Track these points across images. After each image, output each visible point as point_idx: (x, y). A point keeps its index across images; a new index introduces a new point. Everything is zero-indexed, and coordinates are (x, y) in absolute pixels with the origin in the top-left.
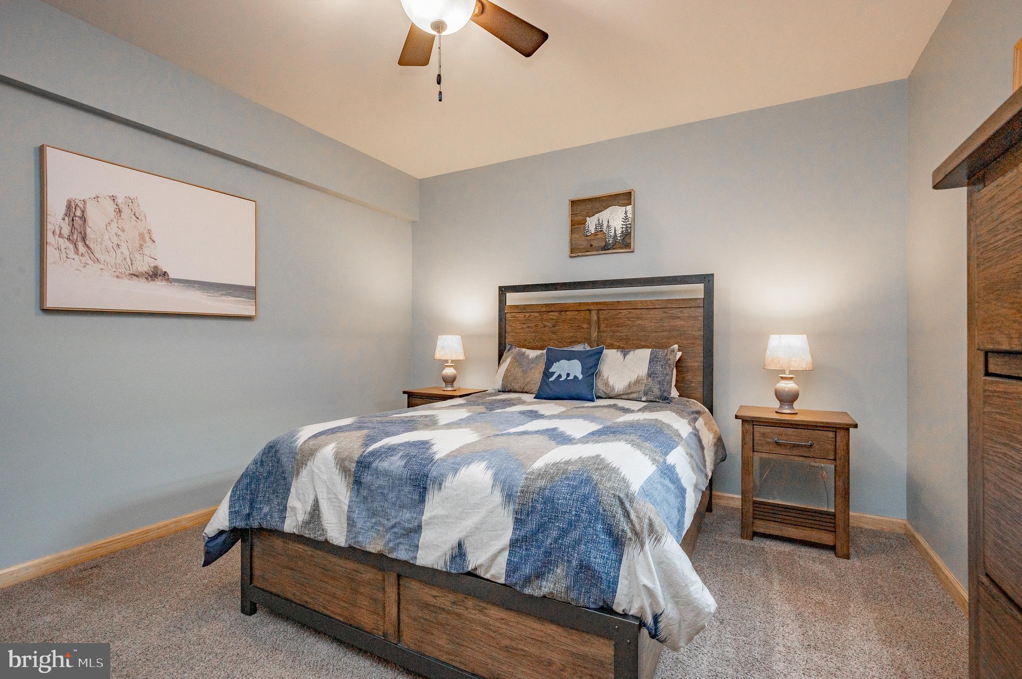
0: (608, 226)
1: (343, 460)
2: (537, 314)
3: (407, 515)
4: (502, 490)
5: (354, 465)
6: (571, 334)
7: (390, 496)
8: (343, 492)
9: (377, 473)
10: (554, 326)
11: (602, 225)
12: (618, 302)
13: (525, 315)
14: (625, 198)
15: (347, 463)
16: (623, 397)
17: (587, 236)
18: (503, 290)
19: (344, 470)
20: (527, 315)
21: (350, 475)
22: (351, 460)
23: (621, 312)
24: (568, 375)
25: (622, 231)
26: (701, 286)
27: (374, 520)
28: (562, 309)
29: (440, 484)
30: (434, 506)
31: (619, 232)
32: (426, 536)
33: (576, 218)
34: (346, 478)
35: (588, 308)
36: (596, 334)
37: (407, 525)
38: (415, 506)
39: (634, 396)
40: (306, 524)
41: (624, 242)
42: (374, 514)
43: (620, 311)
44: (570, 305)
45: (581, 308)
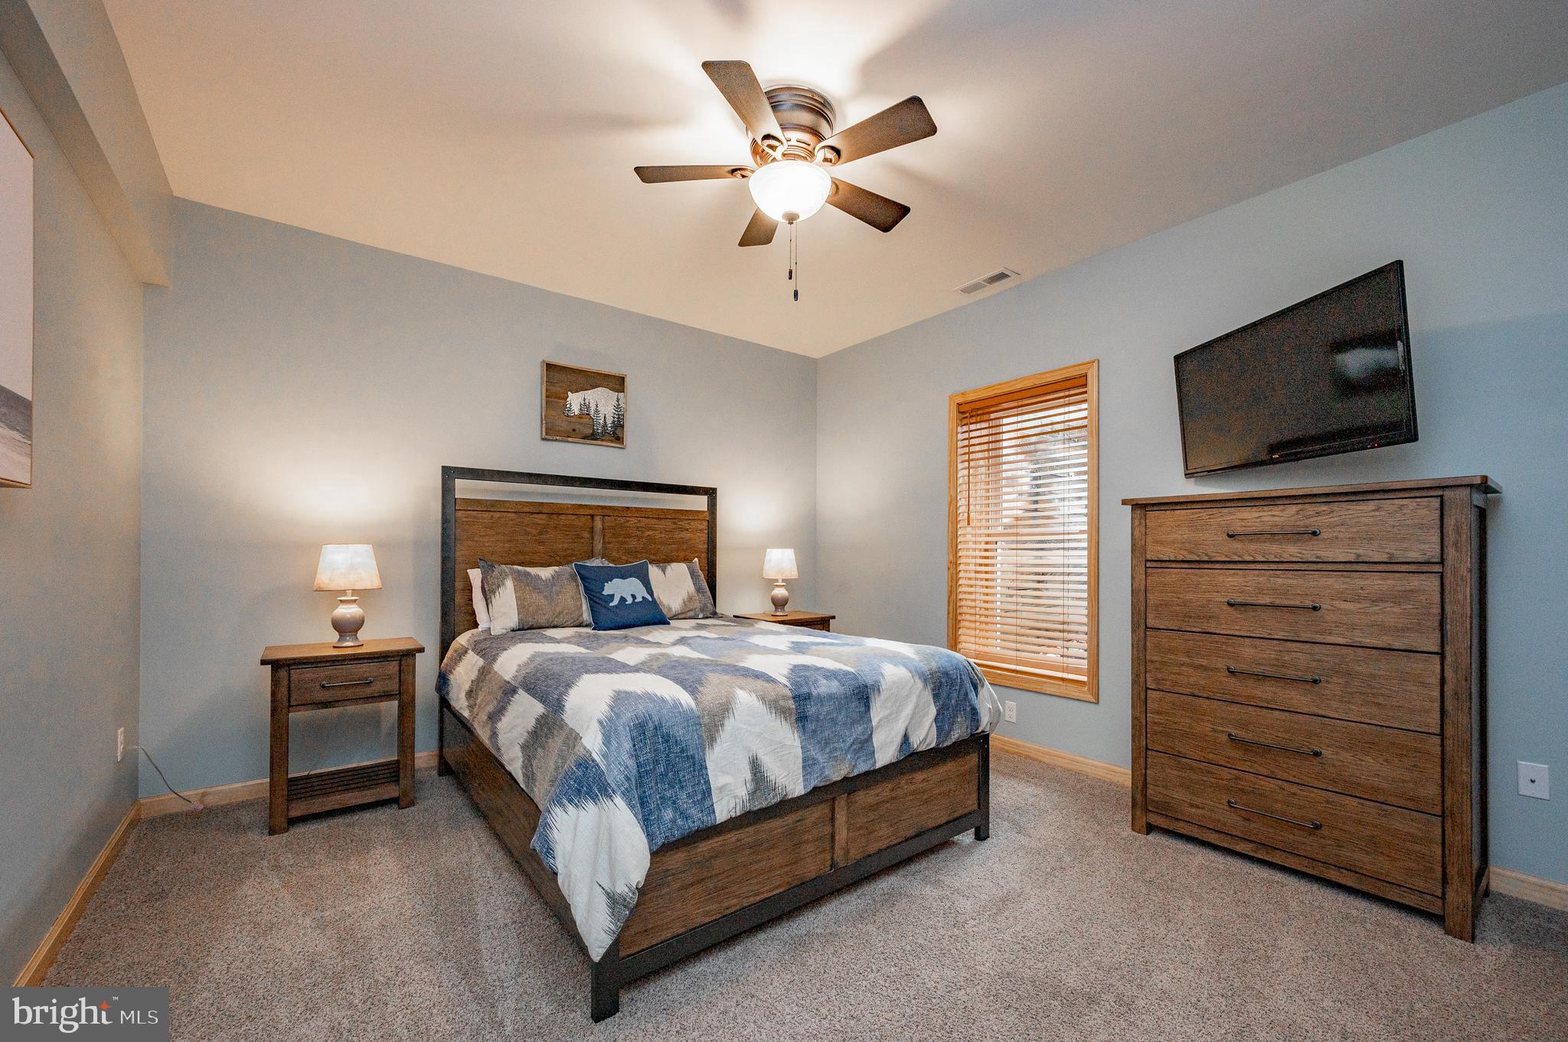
0: (597, 411)
1: (776, 701)
2: (512, 515)
3: (860, 729)
4: (920, 678)
5: (791, 702)
6: (566, 546)
7: (840, 718)
8: (790, 739)
9: (821, 700)
10: (540, 534)
11: (588, 408)
12: (627, 508)
13: (492, 517)
14: (618, 383)
15: (782, 703)
16: (680, 616)
17: (568, 416)
18: (450, 474)
19: (783, 712)
20: (498, 515)
21: (790, 714)
22: (785, 698)
23: (628, 521)
24: (634, 597)
25: (614, 422)
26: (705, 498)
27: (828, 750)
28: (554, 511)
29: (879, 689)
30: (877, 713)
31: (609, 421)
32: (877, 740)
33: (553, 389)
34: (786, 720)
35: (591, 512)
36: (600, 546)
37: (862, 738)
38: (862, 717)
39: (691, 614)
40: (753, 794)
41: (615, 434)
42: (827, 744)
43: (629, 519)
44: (567, 507)
45: (581, 512)
